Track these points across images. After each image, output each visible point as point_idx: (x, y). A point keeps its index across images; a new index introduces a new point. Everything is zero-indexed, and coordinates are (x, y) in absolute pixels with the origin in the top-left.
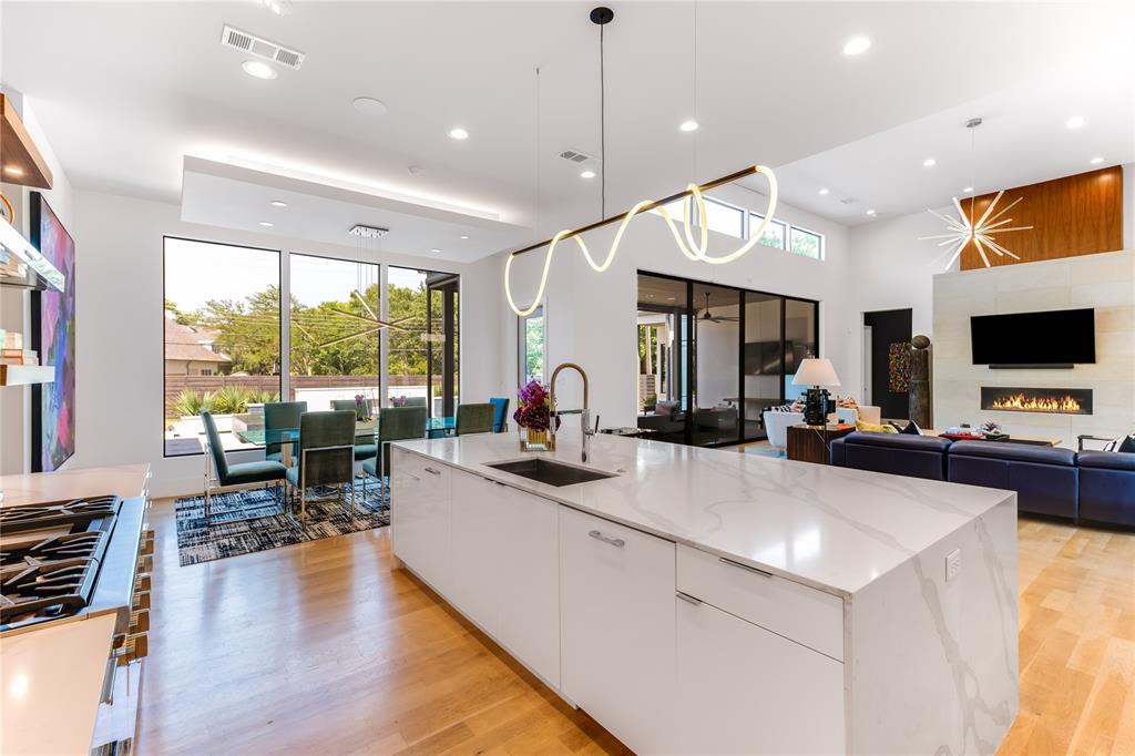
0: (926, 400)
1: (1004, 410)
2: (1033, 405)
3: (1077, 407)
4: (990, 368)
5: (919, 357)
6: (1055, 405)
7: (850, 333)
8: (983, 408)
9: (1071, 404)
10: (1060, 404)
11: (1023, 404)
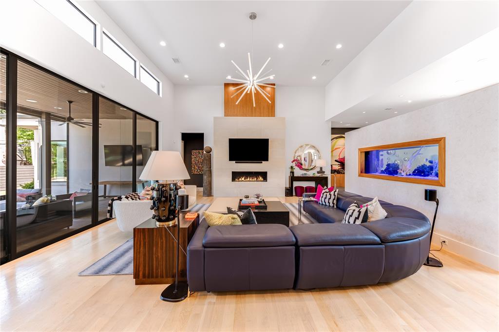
0: (210, 179)
1: (239, 181)
2: (248, 179)
3: (262, 179)
4: (236, 163)
5: (208, 156)
6: (255, 179)
7: (174, 143)
8: (232, 181)
9: (261, 178)
10: (257, 179)
11: (245, 179)
